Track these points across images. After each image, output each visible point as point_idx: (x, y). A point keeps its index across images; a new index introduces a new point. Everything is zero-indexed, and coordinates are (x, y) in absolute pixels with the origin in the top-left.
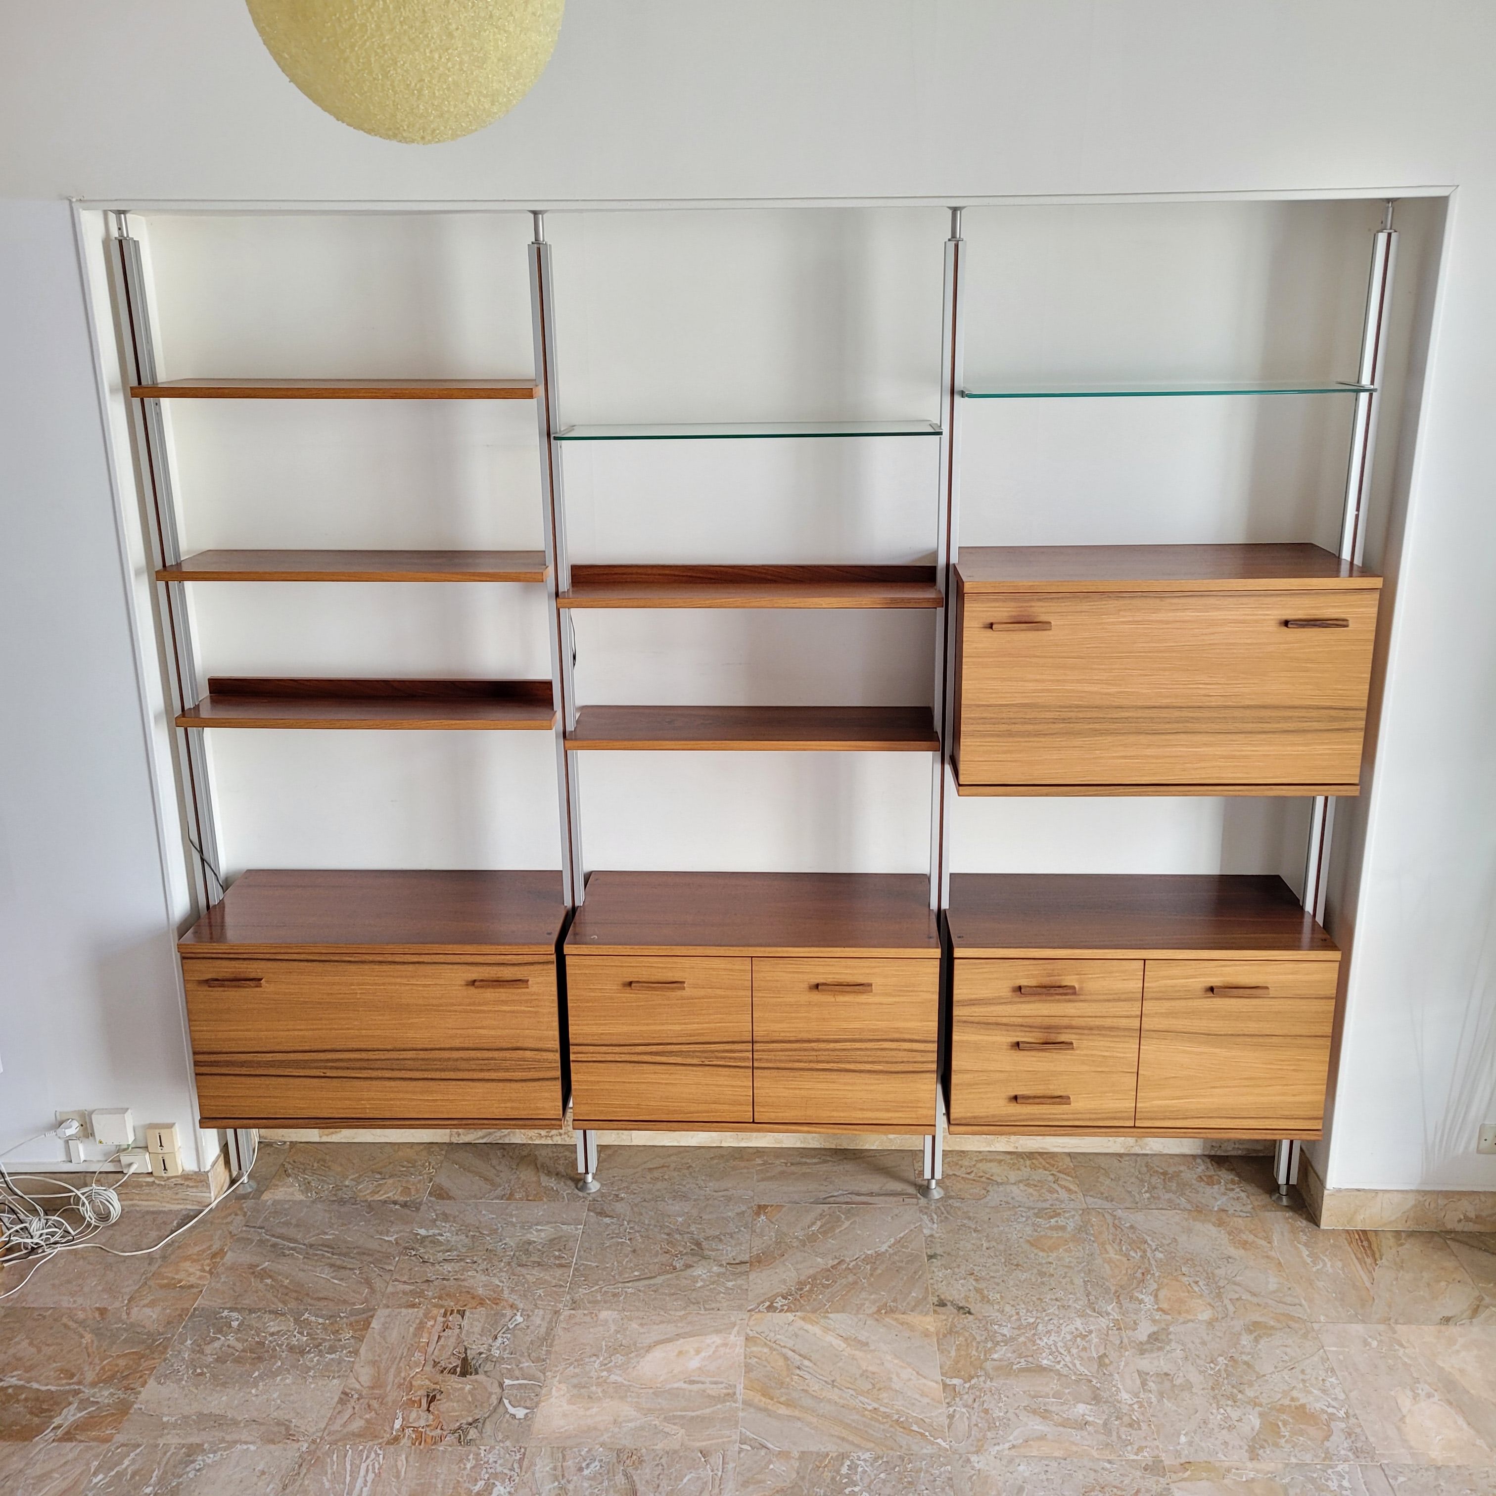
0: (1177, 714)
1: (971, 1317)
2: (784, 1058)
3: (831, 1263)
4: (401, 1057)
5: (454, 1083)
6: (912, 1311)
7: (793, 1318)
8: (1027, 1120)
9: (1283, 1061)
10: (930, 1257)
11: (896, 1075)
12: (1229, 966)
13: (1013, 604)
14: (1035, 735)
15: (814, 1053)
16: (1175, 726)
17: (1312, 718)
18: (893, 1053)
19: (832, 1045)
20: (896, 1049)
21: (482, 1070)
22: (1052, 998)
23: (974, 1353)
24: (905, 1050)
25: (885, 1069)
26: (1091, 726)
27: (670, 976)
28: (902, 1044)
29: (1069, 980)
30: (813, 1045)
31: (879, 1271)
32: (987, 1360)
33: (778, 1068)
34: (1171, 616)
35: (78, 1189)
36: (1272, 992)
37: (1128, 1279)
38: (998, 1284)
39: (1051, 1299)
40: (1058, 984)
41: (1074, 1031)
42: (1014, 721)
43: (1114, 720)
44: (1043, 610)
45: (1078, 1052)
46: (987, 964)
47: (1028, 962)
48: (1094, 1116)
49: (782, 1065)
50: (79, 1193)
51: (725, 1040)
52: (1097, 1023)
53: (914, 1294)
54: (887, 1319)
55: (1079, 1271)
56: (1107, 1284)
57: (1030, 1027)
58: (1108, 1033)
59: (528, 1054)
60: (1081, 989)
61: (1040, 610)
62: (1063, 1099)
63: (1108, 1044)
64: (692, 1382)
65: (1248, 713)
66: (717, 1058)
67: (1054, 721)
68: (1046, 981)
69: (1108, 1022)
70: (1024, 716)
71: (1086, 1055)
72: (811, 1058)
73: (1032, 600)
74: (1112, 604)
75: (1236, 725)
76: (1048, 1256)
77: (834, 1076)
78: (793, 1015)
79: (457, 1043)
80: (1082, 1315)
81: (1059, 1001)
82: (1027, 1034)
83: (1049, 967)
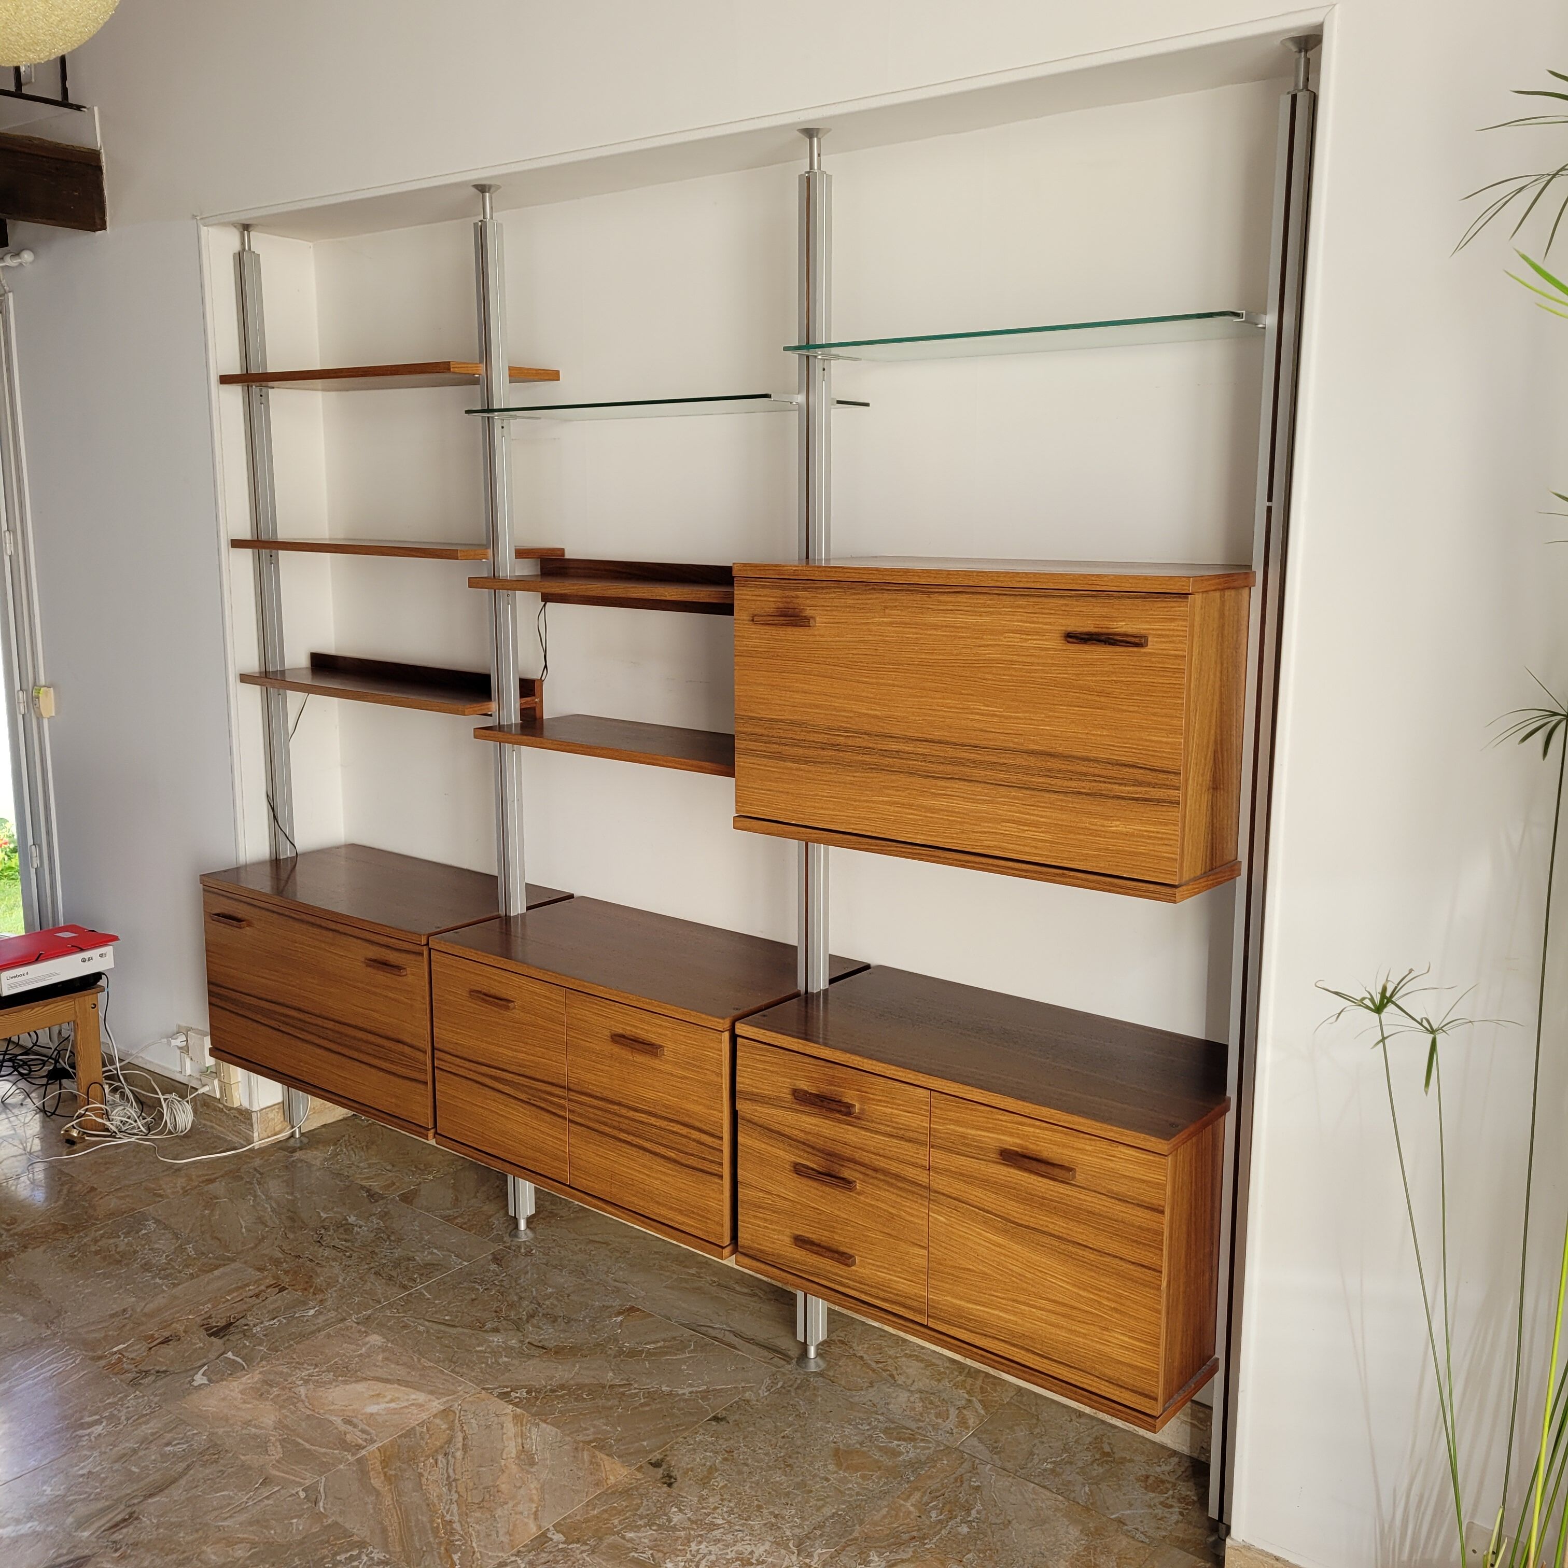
0: (951, 752)
1: (665, 1488)
2: (592, 1116)
3: (617, 1381)
4: (325, 1025)
5: (358, 1064)
6: (619, 1457)
7: (509, 1411)
8: (812, 1274)
9: (1101, 1290)
10: (716, 1419)
11: (687, 1170)
12: (1029, 1125)
13: (778, 592)
14: (806, 763)
15: (617, 1118)
16: (949, 768)
17: (1112, 778)
18: (684, 1140)
19: (631, 1114)
20: (686, 1137)
21: (375, 1057)
22: (832, 1115)
23: (616, 1522)
24: (694, 1140)
25: (678, 1158)
26: (859, 758)
27: (503, 992)
28: (692, 1131)
29: (850, 1096)
30: (616, 1107)
31: (647, 1409)
32: (618, 1533)
33: (588, 1127)
34: (940, 619)
35: (163, 1094)
36: (1080, 1178)
37: (887, 1535)
38: (740, 1473)
39: (771, 1513)
40: (838, 1098)
41: (858, 1167)
42: (783, 741)
43: (885, 753)
44: (808, 601)
45: (862, 1198)
46: (768, 1051)
47: (807, 1060)
48: (881, 1294)
49: (591, 1124)
50: (162, 1098)
51: (546, 1079)
52: (882, 1165)
53: (645, 1443)
54: (585, 1453)
55: (844, 1502)
56: (857, 1527)
57: (813, 1148)
58: (893, 1181)
59: (407, 1050)
60: (862, 1111)
61: (807, 601)
62: (845, 1258)
63: (893, 1197)
64: (348, 1422)
65: (1032, 761)
66: (540, 1098)
67: (824, 746)
68: (826, 1089)
69: (894, 1167)
70: (794, 736)
71: (871, 1205)
72: (614, 1123)
73: (797, 589)
74: (875, 599)
75: (1020, 776)
76: (836, 1472)
77: (634, 1152)
78: (599, 1066)
79: (359, 1022)
80: (780, 1543)
81: (839, 1121)
82: (810, 1156)
83: (830, 1072)
